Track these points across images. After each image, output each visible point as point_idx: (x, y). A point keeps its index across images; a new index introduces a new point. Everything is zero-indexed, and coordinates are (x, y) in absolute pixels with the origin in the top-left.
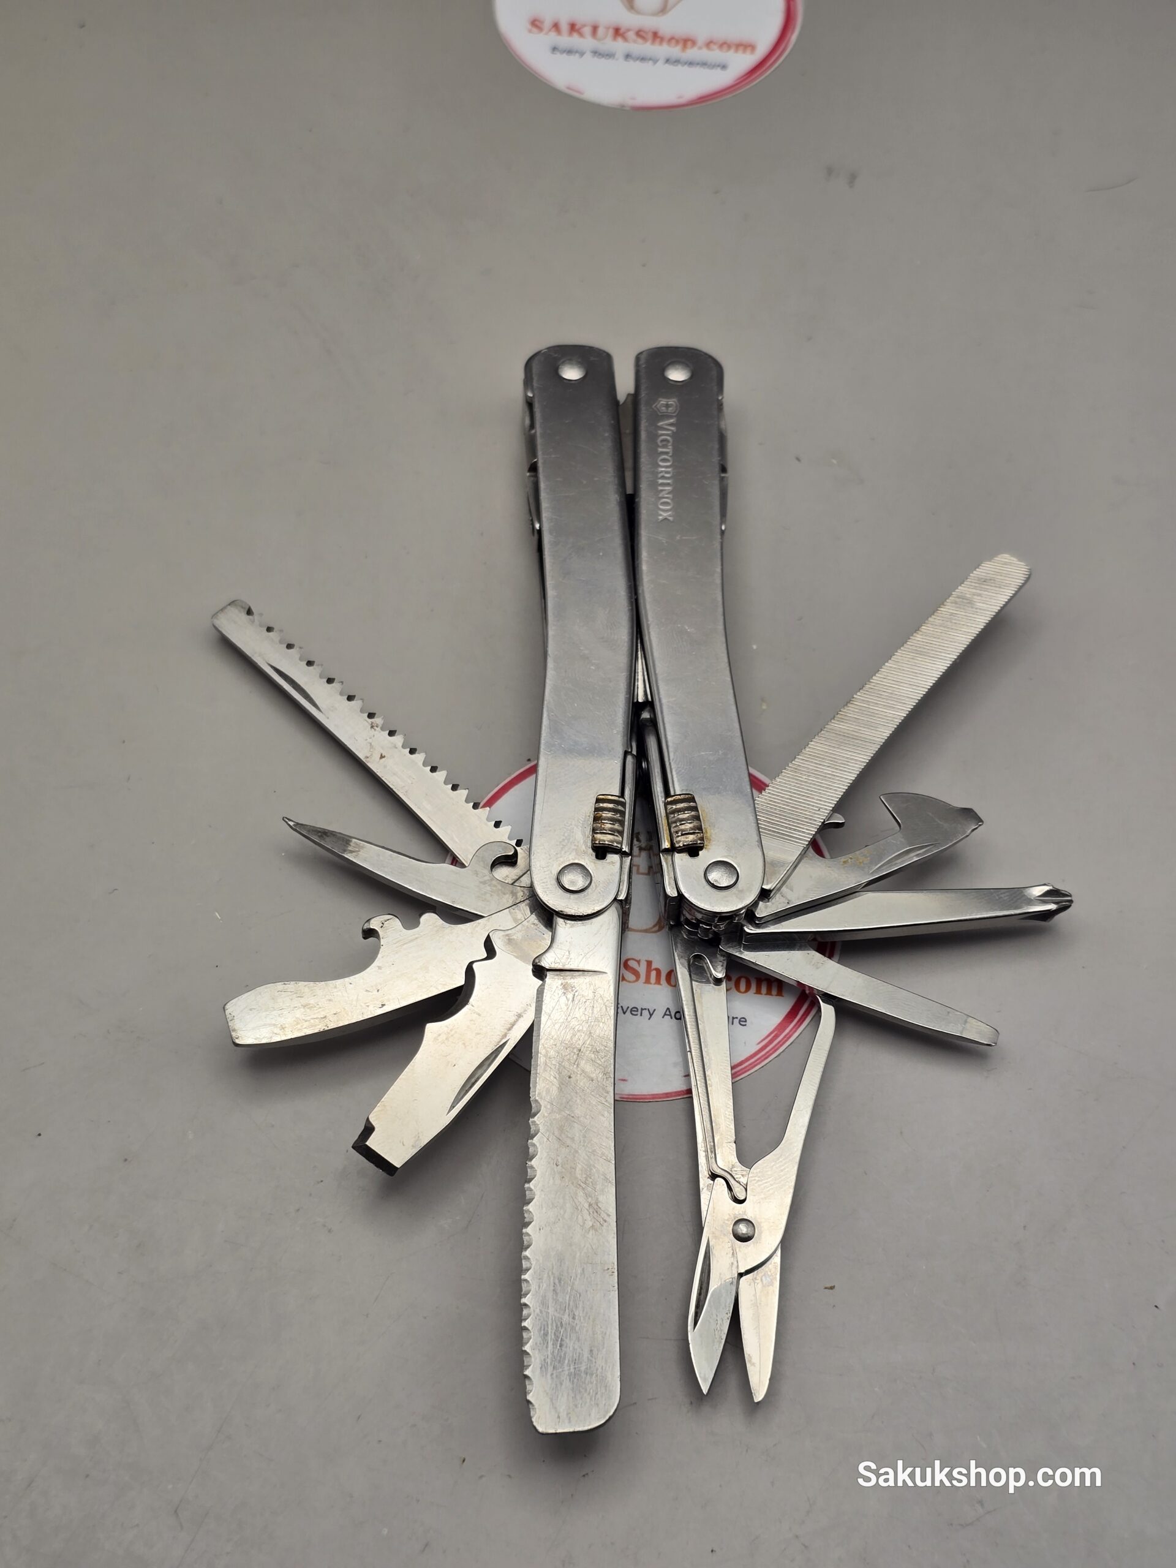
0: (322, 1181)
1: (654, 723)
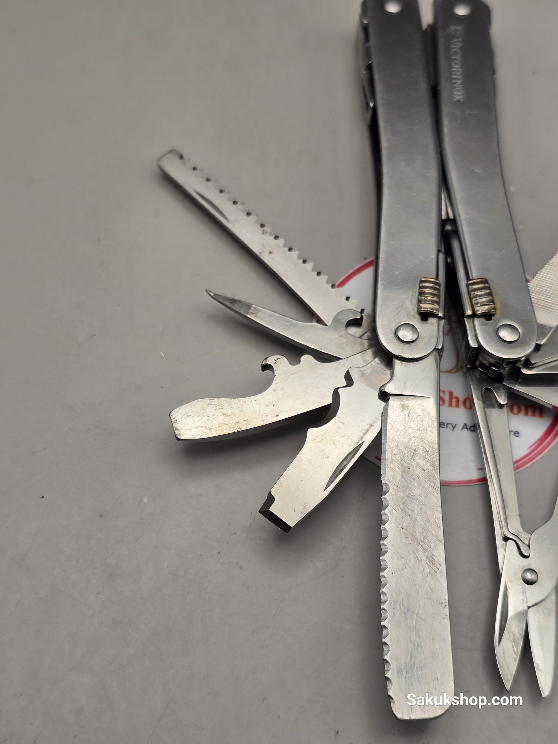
0: (235, 533)
1: (456, 232)
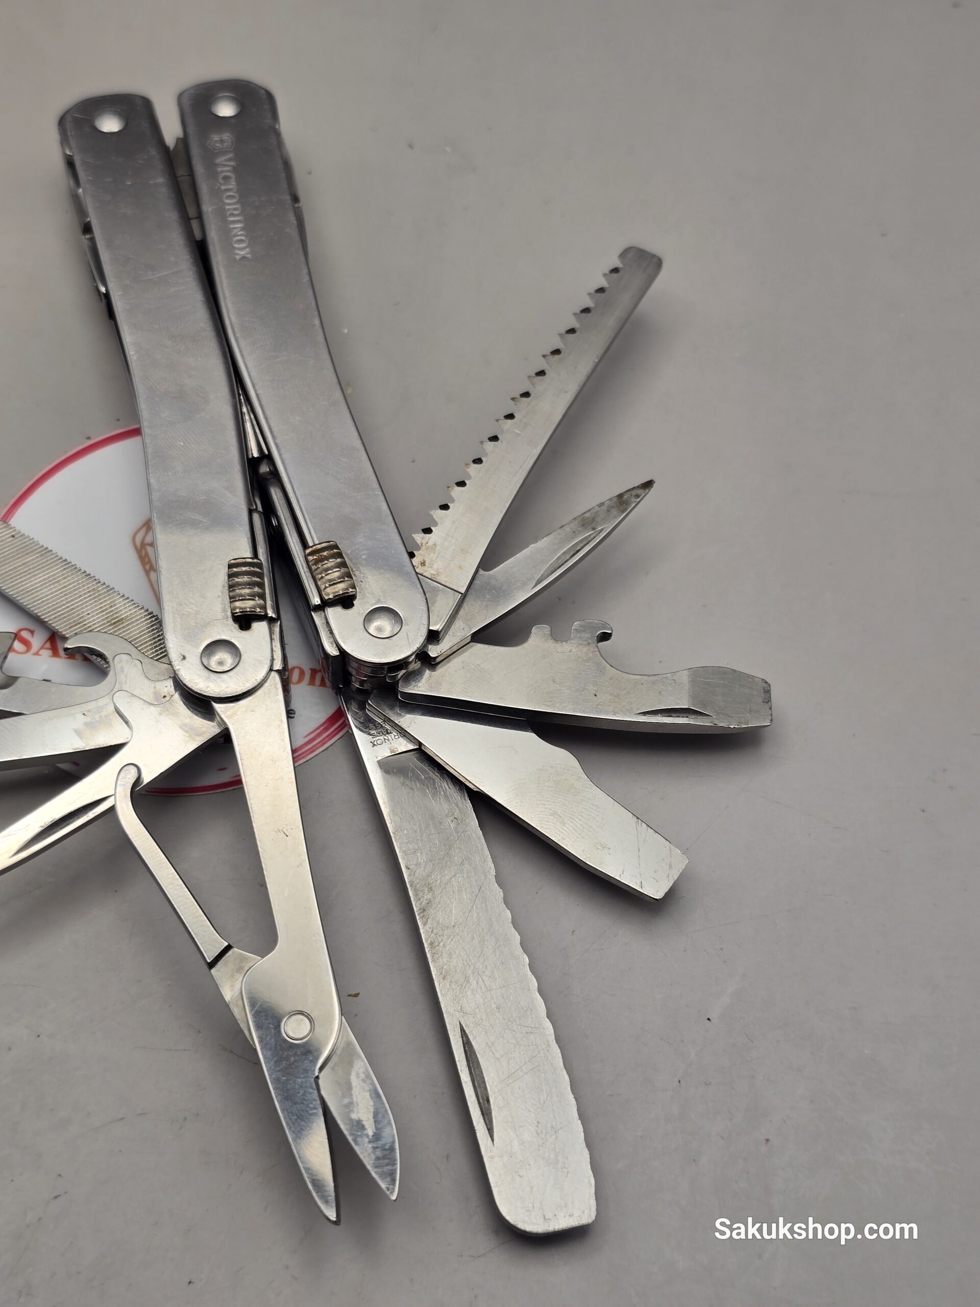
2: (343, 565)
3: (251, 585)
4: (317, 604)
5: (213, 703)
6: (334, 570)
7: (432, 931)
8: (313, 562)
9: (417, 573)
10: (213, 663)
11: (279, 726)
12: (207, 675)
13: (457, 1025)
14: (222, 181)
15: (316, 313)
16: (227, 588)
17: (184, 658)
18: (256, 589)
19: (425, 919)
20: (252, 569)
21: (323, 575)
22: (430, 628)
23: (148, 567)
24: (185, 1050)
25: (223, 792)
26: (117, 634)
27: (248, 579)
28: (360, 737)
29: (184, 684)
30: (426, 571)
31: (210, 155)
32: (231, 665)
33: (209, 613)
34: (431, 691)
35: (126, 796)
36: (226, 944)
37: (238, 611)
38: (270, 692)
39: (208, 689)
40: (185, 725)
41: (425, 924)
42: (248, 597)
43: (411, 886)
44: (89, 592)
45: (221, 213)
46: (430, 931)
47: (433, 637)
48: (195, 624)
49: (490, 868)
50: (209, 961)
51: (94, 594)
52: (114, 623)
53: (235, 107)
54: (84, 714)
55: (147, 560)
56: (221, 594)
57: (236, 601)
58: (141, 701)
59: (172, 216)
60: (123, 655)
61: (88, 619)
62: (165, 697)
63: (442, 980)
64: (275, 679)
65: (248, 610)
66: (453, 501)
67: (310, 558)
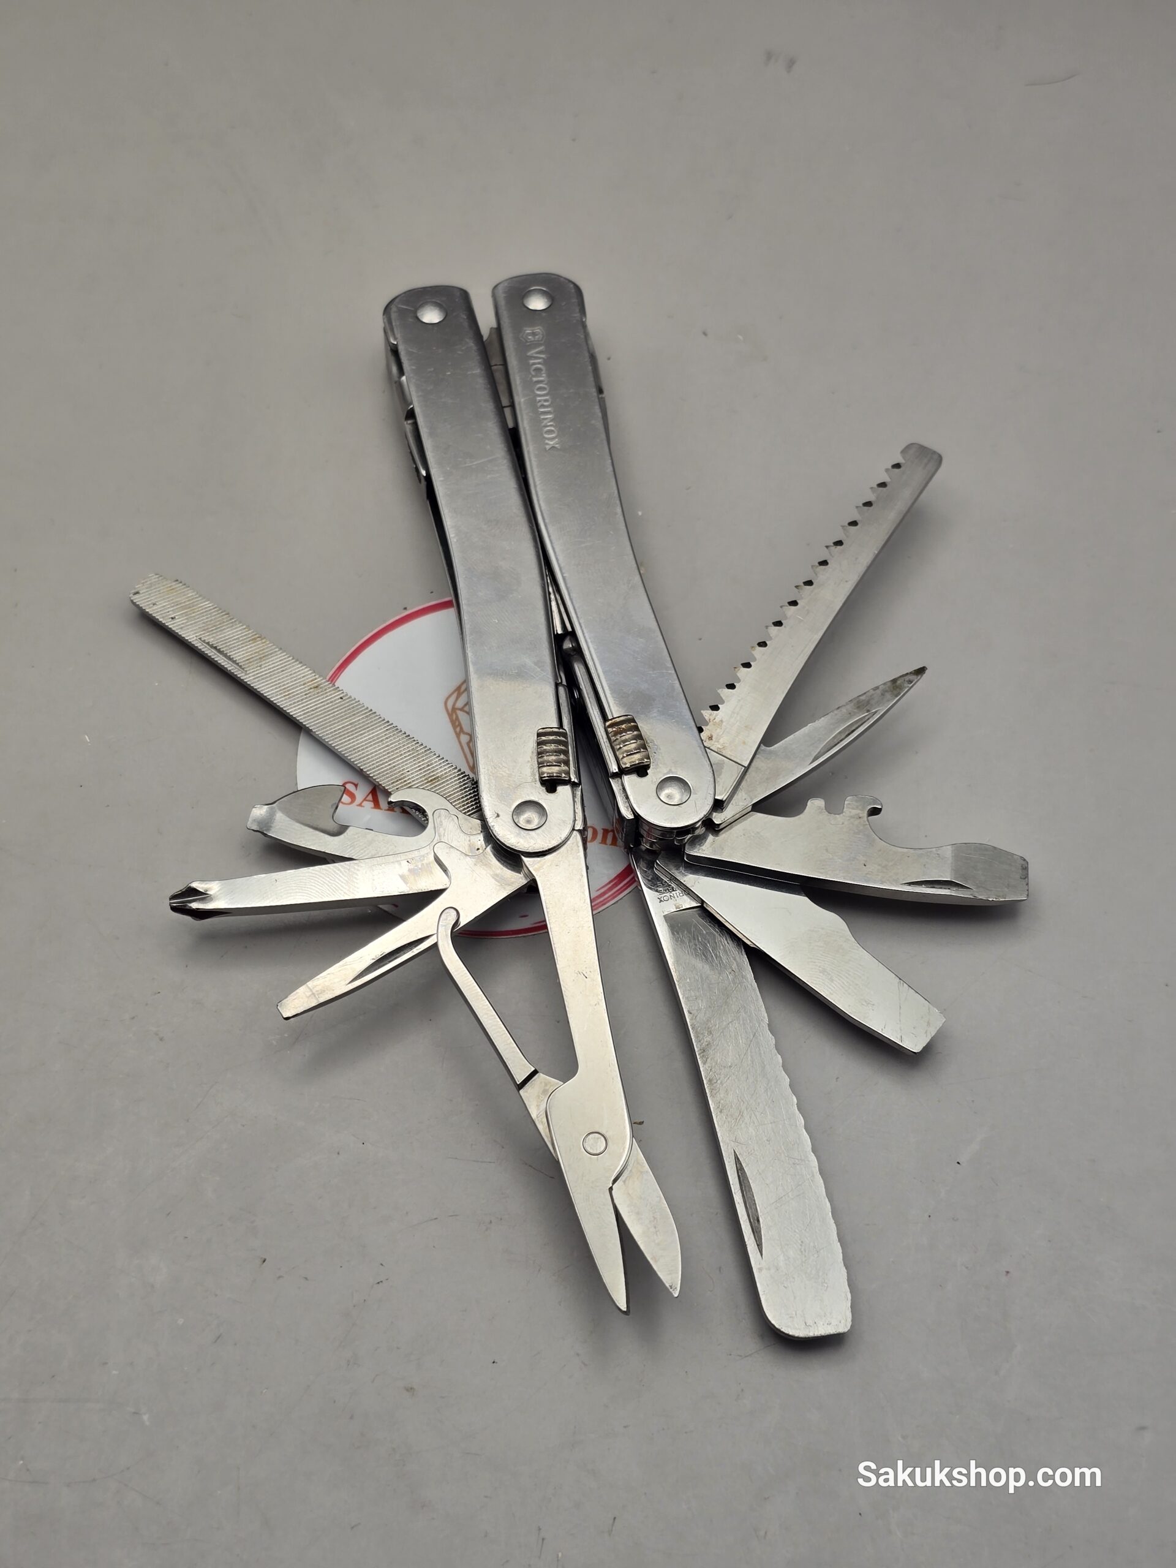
2: (640, 737)
3: (558, 752)
4: (614, 771)
5: (523, 857)
6: (632, 742)
7: (711, 1070)
8: (612, 733)
9: (705, 747)
10: (522, 820)
11: (580, 880)
12: (518, 832)
13: (731, 1153)
14: (533, 373)
15: (618, 502)
16: (535, 754)
17: (498, 816)
18: (562, 757)
19: (705, 1059)
20: (558, 738)
21: (621, 746)
22: (716, 797)
23: (458, 729)
24: (490, 1162)
25: (524, 936)
26: (433, 790)
27: (555, 747)
28: (649, 894)
29: (498, 839)
30: (713, 745)
31: (524, 347)
32: (539, 824)
33: (520, 776)
34: (714, 855)
35: (447, 935)
36: (533, 1069)
37: (545, 775)
38: (572, 850)
39: (519, 844)
40: (497, 875)
41: (704, 1063)
42: (555, 764)
43: (692, 1029)
44: (409, 751)
45: (533, 404)
46: (709, 1069)
47: (718, 805)
48: (507, 786)
49: (764, 1018)
50: (518, 1083)
51: (413, 753)
52: (431, 781)
53: (546, 300)
54: (408, 862)
55: (457, 724)
56: (530, 760)
57: (544, 766)
58: (459, 852)
59: (488, 407)
60: (442, 810)
61: (408, 775)
62: (478, 849)
63: (719, 1113)
64: (576, 837)
65: (555, 775)
66: (739, 681)
67: (610, 730)
